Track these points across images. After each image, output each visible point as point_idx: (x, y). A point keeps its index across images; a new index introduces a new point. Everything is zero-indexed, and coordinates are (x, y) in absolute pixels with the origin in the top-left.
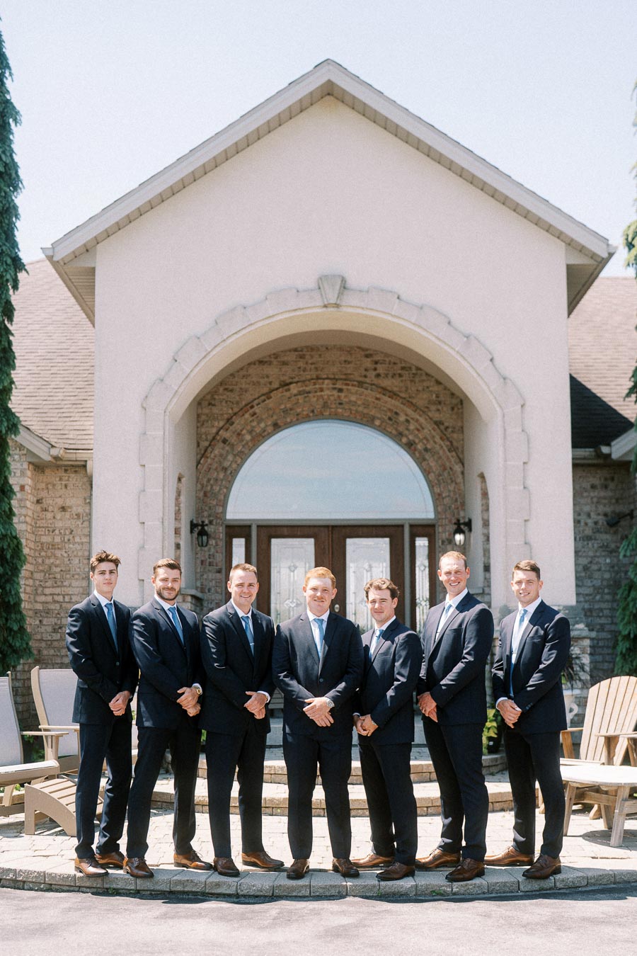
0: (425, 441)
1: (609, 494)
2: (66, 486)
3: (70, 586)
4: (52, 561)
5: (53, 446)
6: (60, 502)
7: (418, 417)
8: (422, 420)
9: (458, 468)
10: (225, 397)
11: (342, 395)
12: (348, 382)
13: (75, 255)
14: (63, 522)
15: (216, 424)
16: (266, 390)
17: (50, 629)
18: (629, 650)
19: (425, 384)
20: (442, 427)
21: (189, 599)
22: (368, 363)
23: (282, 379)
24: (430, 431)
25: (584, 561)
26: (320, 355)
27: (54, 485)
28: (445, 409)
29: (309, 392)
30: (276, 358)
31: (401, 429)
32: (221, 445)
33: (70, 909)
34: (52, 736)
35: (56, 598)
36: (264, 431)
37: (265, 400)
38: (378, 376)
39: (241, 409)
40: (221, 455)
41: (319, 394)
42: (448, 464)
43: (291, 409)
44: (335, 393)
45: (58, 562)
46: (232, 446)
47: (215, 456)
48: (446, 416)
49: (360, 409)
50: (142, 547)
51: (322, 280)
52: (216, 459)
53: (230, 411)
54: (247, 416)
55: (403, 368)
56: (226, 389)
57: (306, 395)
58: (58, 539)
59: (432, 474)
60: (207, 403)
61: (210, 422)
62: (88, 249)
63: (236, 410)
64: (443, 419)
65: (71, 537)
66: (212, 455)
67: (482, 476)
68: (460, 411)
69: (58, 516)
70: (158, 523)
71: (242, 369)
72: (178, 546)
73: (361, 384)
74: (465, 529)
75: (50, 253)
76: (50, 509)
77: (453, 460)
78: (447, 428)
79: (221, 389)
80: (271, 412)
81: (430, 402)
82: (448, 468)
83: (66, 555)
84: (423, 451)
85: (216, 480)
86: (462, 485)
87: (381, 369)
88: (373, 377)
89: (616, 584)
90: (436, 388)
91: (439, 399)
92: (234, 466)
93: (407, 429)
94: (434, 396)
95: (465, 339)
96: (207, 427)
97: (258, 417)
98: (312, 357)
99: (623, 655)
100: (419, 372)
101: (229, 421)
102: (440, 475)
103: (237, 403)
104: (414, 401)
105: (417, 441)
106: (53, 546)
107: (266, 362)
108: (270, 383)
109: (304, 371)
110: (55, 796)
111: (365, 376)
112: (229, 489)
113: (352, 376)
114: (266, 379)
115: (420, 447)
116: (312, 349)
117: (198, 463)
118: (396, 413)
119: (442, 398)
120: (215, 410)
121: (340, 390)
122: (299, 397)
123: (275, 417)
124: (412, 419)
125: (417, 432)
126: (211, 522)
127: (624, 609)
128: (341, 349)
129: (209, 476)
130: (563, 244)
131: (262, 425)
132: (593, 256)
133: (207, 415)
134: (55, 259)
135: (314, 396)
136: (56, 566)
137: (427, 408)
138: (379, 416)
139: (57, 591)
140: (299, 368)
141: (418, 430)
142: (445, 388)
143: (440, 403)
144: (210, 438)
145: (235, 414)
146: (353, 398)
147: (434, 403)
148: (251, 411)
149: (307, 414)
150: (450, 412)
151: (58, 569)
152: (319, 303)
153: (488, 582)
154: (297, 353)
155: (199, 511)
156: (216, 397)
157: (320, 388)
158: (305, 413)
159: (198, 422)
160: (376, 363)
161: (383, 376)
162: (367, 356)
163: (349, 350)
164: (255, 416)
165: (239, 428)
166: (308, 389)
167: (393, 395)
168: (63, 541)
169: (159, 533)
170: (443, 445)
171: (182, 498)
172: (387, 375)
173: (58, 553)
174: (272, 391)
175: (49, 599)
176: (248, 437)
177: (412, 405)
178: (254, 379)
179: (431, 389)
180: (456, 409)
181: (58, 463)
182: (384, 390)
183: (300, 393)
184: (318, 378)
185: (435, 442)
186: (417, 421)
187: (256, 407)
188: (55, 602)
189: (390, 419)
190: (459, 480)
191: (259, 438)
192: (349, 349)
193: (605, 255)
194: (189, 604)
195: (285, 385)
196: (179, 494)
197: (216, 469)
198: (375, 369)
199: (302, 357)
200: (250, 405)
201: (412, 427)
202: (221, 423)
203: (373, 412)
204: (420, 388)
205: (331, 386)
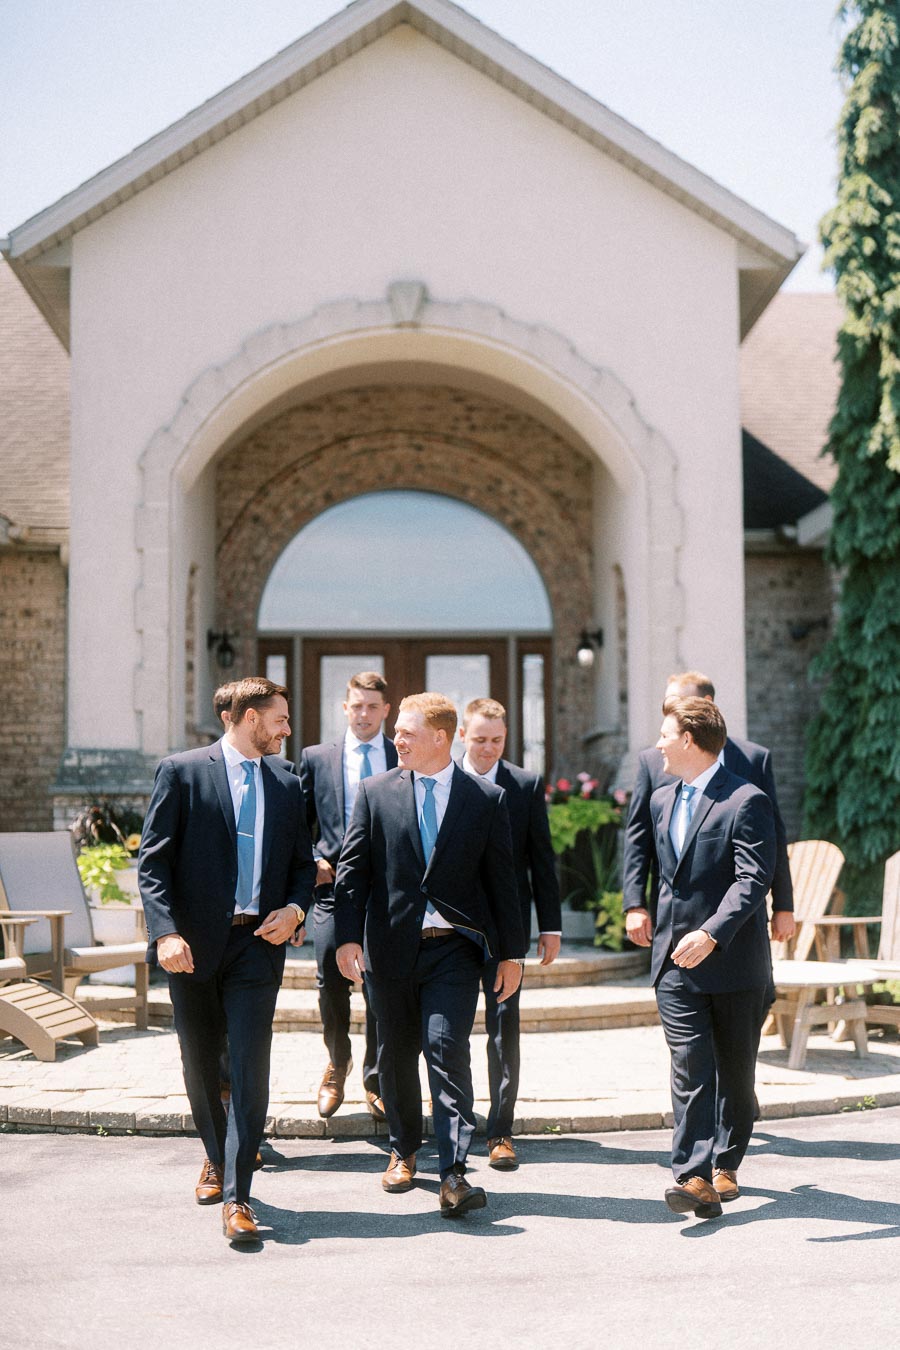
0: (538, 521)
1: (793, 593)
2: (31, 581)
3: (38, 721)
4: (11, 686)
5: (11, 524)
6: (22, 603)
7: (529, 486)
8: (534, 490)
9: (584, 558)
10: (256, 456)
11: (423, 455)
12: (431, 436)
13: (42, 250)
14: (26, 632)
15: (244, 495)
16: (314, 447)
17: (9, 782)
18: (821, 809)
19: (539, 440)
20: (563, 501)
22: (458, 409)
23: (338, 431)
24: (545, 506)
25: (758, 687)
26: (391, 398)
27: (14, 580)
28: (567, 475)
29: (374, 451)
30: (329, 402)
31: (505, 503)
32: (250, 524)
33: (42, 1155)
34: (15, 925)
35: (19, 739)
36: (312, 505)
37: (313, 462)
38: (473, 428)
39: (279, 474)
40: (250, 538)
41: (389, 453)
42: (570, 553)
43: (350, 475)
44: (412, 452)
45: (20, 688)
46: (267, 526)
47: (243, 541)
48: (568, 486)
49: (448, 474)
50: (140, 666)
51: (395, 289)
52: (245, 545)
53: (264, 477)
54: (288, 484)
55: (508, 417)
56: (258, 446)
57: (371, 454)
58: (20, 656)
59: (549, 566)
60: (230, 465)
61: (235, 492)
62: (60, 241)
63: (272, 474)
64: (564, 489)
65: (38, 653)
66: (239, 540)
67: (618, 570)
68: (588, 478)
69: (21, 624)
70: (162, 632)
71: (280, 417)
72: (190, 667)
73: (448, 439)
74: (593, 642)
75: (6, 246)
76: (9, 613)
77: (576, 546)
78: (569, 502)
79: (250, 446)
80: (321, 479)
81: (546, 465)
82: (571, 559)
83: (31, 678)
84: (536, 535)
85: (244, 574)
86: (590, 581)
87: (477, 418)
88: (466, 429)
89: (802, 719)
90: (554, 446)
91: (559, 462)
92: (269, 555)
93: (515, 503)
94: (552, 457)
95: (595, 373)
96: (231, 499)
97: (303, 485)
98: (379, 400)
99: (812, 817)
100: (530, 423)
101: (263, 491)
102: (559, 568)
103: (274, 465)
104: (523, 464)
105: (527, 520)
106: (13, 665)
107: (314, 407)
108: (321, 437)
109: (368, 420)
110: (20, 1006)
111: (455, 428)
112: (262, 586)
113: (436, 428)
114: (314, 432)
115: (531, 528)
116: (380, 390)
117: (219, 549)
118: (499, 481)
119: (562, 460)
120: (243, 476)
121: (419, 448)
122: (364, 459)
123: (327, 487)
124: (521, 489)
125: (527, 508)
126: (237, 634)
127: (814, 752)
128: (420, 389)
129: (233, 569)
130: (733, 241)
131: (309, 497)
132: (775, 257)
133: (231, 482)
134: (14, 254)
135: (382, 457)
136: (18, 694)
137: (542, 473)
138: (475, 485)
139: (19, 728)
140: (362, 416)
141: (529, 504)
142: (568, 446)
143: (559, 466)
144: (235, 514)
145: (272, 481)
146: (438, 459)
147: (552, 467)
148: (294, 477)
149: (372, 483)
150: (574, 480)
151: (20, 699)
152: (388, 320)
153: (624, 716)
154: (358, 395)
155: (219, 619)
156: (244, 456)
157: (391, 445)
158: (369, 480)
159: (218, 491)
160: (470, 409)
161: (479, 427)
162: (458, 400)
163: (433, 391)
164: (299, 484)
165: (277, 500)
166: (373, 446)
167: (494, 455)
168: (28, 658)
169: (164, 645)
170: (564, 525)
171: (197, 599)
172: (485, 428)
173: (21, 676)
174: (322, 449)
175: (9, 740)
176: (289, 514)
177: (520, 469)
178: (298, 432)
179: (547, 447)
180: (581, 476)
181: (20, 548)
182: (481, 448)
183: (364, 452)
184: (388, 430)
185: (553, 522)
186: (528, 491)
187: (300, 471)
188: (17, 744)
189: (489, 489)
190: (586, 573)
191: (305, 516)
192: (431, 389)
193: (790, 255)
195: (342, 440)
196: (191, 592)
197: (244, 559)
198: (468, 418)
199: (366, 400)
200: (292, 469)
201: (521, 499)
202: (251, 494)
203: (466, 479)
204: (532, 446)
205: (406, 442)
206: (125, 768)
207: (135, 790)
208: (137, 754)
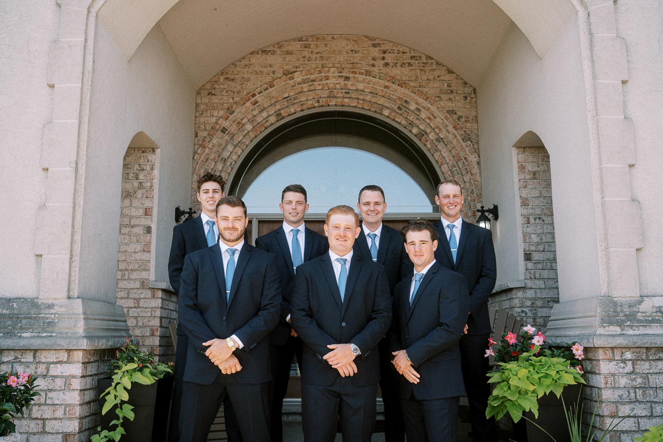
0: (437, 130)
7: (430, 106)
8: (433, 109)
9: (473, 158)
10: (226, 86)
11: (350, 83)
12: (355, 70)
15: (216, 113)
16: (268, 79)
19: (437, 73)
20: (455, 117)
21: (160, 294)
22: (375, 52)
23: (286, 67)
24: (442, 120)
26: (326, 45)
28: (457, 98)
30: (280, 48)
32: (220, 134)
36: (267, 121)
37: (267, 89)
38: (387, 64)
39: (243, 98)
40: (220, 145)
41: (324, 82)
42: (462, 154)
43: (295, 99)
44: (342, 81)
46: (232, 136)
47: (213, 146)
48: (458, 104)
49: (368, 98)
50: (43, 207)
52: (214, 149)
53: (231, 100)
54: (248, 104)
55: (413, 57)
56: (227, 78)
57: (310, 83)
59: (445, 166)
60: (206, 92)
61: (209, 112)
63: (237, 99)
64: (456, 109)
66: (210, 145)
68: (474, 100)
70: (69, 170)
71: (244, 58)
73: (368, 73)
74: (490, 216)
77: (467, 150)
78: (460, 118)
79: (222, 79)
80: (273, 101)
81: (441, 92)
82: (463, 158)
84: (435, 141)
86: (478, 175)
87: (389, 58)
88: (381, 66)
90: (447, 77)
91: (451, 88)
92: (234, 157)
94: (446, 85)
96: (207, 117)
97: (260, 105)
98: (317, 46)
100: (429, 61)
101: (230, 110)
102: (454, 166)
103: (239, 92)
104: (425, 90)
105: (428, 131)
107: (269, 51)
108: (274, 72)
109: (309, 60)
111: (373, 65)
113: (359, 65)
114: (269, 69)
115: (431, 137)
116: (318, 39)
117: (195, 153)
118: (406, 101)
119: (453, 88)
120: (215, 100)
122: (304, 85)
123: (278, 107)
124: (424, 108)
125: (428, 121)
128: (347, 38)
129: (206, 167)
131: (264, 114)
133: (206, 104)
135: (319, 85)
137: (439, 97)
138: (388, 105)
140: (304, 57)
141: (430, 119)
142: (458, 76)
143: (452, 92)
144: (209, 127)
145: (236, 103)
146: (361, 86)
147: (446, 93)
148: (252, 100)
149: (313, 104)
150: (463, 101)
154: (301, 42)
156: (217, 86)
157: (325, 76)
158: (310, 103)
159: (197, 111)
160: (384, 52)
161: (391, 65)
162: (374, 45)
163: (357, 40)
164: (257, 105)
165: (240, 116)
166: (312, 77)
167: (403, 84)
169: (69, 184)
170: (456, 133)
171: (156, 173)
172: (395, 65)
174: (274, 79)
176: (249, 127)
177: (421, 94)
178: (258, 69)
179: (442, 78)
180: (469, 99)
182: (393, 80)
183: (304, 81)
184: (323, 66)
185: (448, 132)
186: (429, 109)
187: (258, 96)
189: (399, 108)
190: (475, 170)
191: (261, 129)
192: (355, 39)
194: (160, 301)
195: (288, 74)
197: (214, 159)
198: (383, 58)
199: (307, 46)
200: (251, 94)
201: (423, 116)
202: (221, 113)
203: (382, 101)
204: (431, 77)
205: (337, 74)
206: (15, 318)
207: (22, 343)
208: (33, 303)
